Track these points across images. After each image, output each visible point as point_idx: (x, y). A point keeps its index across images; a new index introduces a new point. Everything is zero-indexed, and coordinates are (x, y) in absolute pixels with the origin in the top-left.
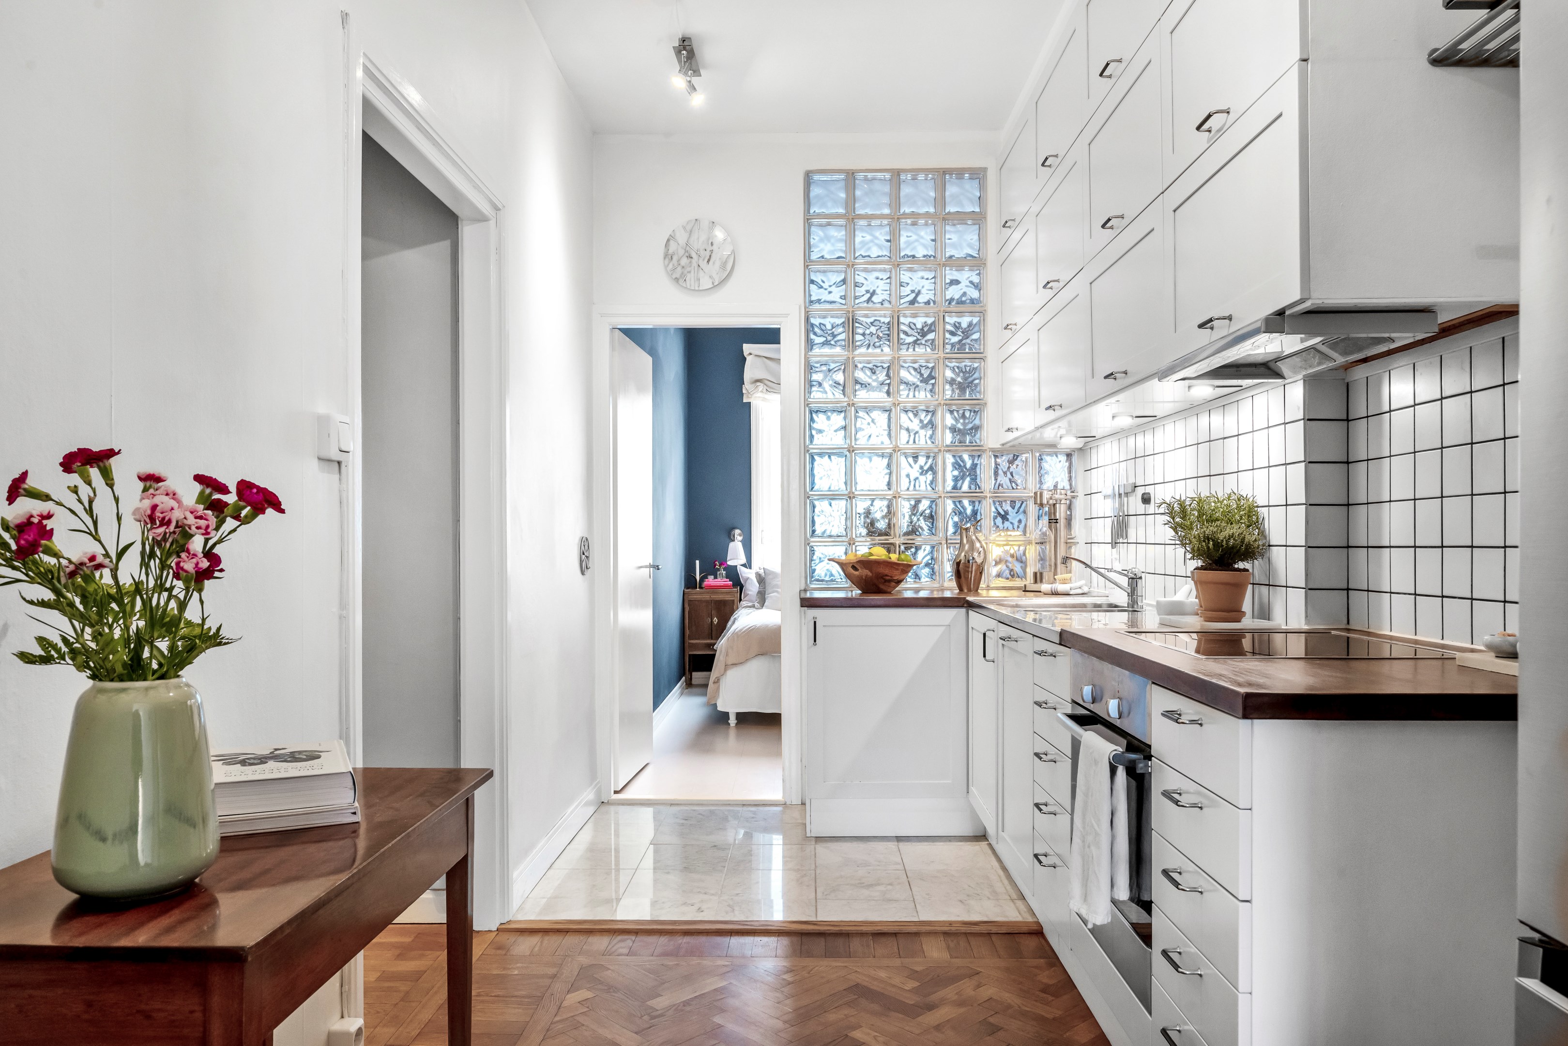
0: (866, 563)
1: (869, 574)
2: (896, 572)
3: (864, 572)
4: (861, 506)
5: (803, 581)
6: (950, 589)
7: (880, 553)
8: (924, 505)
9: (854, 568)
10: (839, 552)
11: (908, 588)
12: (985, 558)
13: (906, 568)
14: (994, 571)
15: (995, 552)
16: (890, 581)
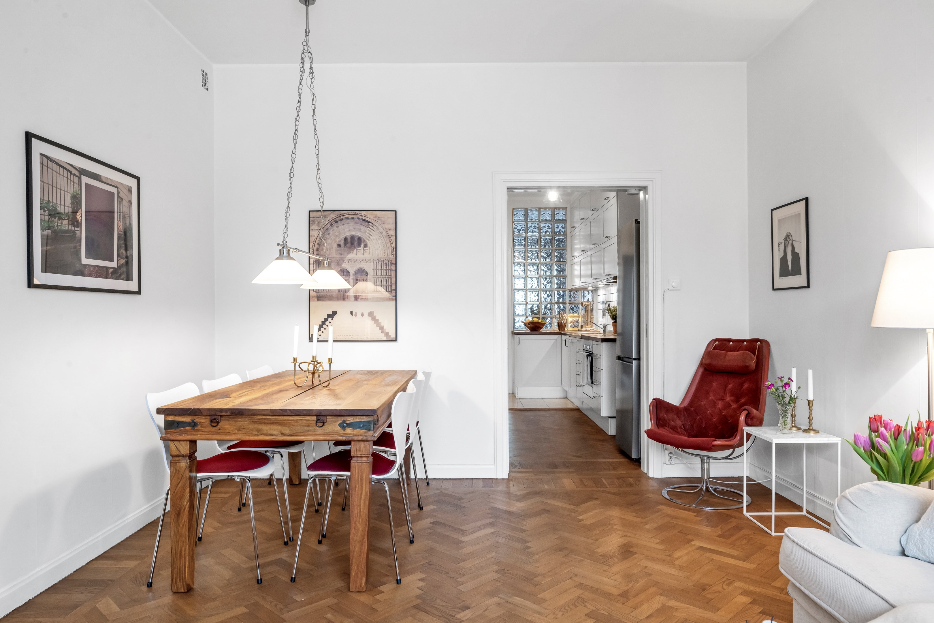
0: (532, 323)
1: (533, 326)
2: (541, 325)
3: (532, 325)
4: (529, 306)
5: (513, 328)
6: (556, 330)
7: (536, 320)
8: (549, 306)
9: (529, 324)
10: (523, 320)
11: (544, 329)
12: (567, 321)
13: (544, 324)
14: (570, 325)
15: (570, 320)
16: (539, 328)
